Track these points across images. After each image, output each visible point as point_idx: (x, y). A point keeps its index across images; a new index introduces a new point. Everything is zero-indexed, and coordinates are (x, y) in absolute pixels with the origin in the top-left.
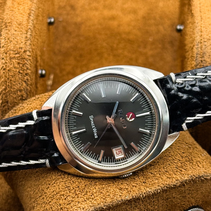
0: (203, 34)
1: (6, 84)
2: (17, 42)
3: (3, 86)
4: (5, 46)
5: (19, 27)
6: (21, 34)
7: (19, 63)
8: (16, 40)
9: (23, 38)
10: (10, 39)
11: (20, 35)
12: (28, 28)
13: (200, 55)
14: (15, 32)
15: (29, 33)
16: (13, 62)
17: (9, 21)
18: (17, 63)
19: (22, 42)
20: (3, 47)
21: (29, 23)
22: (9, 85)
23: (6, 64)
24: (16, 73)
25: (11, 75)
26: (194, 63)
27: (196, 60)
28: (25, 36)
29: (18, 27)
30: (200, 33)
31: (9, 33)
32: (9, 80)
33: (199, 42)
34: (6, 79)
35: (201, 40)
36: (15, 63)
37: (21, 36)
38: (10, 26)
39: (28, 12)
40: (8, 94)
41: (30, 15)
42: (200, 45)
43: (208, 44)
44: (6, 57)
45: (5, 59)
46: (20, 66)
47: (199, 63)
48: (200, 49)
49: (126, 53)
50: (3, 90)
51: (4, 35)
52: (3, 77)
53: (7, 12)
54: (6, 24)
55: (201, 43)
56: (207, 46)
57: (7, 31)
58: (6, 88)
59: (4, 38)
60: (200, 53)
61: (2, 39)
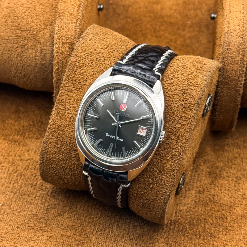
0: (230, 25)
1: (59, 65)
2: (68, 30)
3: (56, 66)
4: (58, 32)
5: (71, 16)
6: (72, 22)
7: (69, 48)
8: (67, 28)
9: (73, 27)
10: (63, 27)
11: (70, 23)
12: (78, 18)
13: (227, 44)
14: (66, 21)
15: (79, 22)
16: (65, 46)
17: (63, 11)
18: (68, 47)
19: (72, 30)
20: (57, 33)
21: (78, 14)
22: (61, 66)
23: (59, 48)
24: (67, 55)
25: (63, 58)
26: (221, 50)
27: (223, 47)
28: (75, 24)
29: (69, 17)
30: (227, 25)
31: (62, 22)
32: (61, 61)
33: (226, 33)
34: (59, 60)
35: (228, 31)
36: (66, 47)
37: (72, 24)
38: (63, 16)
39: (78, 3)
40: (60, 73)
41: (80, 7)
42: (227, 35)
43: (234, 34)
44: (59, 42)
45: (58, 44)
46: (70, 50)
47: (225, 50)
48: (226, 39)
49: (167, 35)
50: (56, 70)
51: (58, 24)
52: (56, 59)
53: (61, 3)
54: (59, 14)
55: (228, 33)
56: (233, 36)
57: (61, 20)
58: (59, 68)
59: (57, 26)
60: (227, 42)
61: (56, 27)
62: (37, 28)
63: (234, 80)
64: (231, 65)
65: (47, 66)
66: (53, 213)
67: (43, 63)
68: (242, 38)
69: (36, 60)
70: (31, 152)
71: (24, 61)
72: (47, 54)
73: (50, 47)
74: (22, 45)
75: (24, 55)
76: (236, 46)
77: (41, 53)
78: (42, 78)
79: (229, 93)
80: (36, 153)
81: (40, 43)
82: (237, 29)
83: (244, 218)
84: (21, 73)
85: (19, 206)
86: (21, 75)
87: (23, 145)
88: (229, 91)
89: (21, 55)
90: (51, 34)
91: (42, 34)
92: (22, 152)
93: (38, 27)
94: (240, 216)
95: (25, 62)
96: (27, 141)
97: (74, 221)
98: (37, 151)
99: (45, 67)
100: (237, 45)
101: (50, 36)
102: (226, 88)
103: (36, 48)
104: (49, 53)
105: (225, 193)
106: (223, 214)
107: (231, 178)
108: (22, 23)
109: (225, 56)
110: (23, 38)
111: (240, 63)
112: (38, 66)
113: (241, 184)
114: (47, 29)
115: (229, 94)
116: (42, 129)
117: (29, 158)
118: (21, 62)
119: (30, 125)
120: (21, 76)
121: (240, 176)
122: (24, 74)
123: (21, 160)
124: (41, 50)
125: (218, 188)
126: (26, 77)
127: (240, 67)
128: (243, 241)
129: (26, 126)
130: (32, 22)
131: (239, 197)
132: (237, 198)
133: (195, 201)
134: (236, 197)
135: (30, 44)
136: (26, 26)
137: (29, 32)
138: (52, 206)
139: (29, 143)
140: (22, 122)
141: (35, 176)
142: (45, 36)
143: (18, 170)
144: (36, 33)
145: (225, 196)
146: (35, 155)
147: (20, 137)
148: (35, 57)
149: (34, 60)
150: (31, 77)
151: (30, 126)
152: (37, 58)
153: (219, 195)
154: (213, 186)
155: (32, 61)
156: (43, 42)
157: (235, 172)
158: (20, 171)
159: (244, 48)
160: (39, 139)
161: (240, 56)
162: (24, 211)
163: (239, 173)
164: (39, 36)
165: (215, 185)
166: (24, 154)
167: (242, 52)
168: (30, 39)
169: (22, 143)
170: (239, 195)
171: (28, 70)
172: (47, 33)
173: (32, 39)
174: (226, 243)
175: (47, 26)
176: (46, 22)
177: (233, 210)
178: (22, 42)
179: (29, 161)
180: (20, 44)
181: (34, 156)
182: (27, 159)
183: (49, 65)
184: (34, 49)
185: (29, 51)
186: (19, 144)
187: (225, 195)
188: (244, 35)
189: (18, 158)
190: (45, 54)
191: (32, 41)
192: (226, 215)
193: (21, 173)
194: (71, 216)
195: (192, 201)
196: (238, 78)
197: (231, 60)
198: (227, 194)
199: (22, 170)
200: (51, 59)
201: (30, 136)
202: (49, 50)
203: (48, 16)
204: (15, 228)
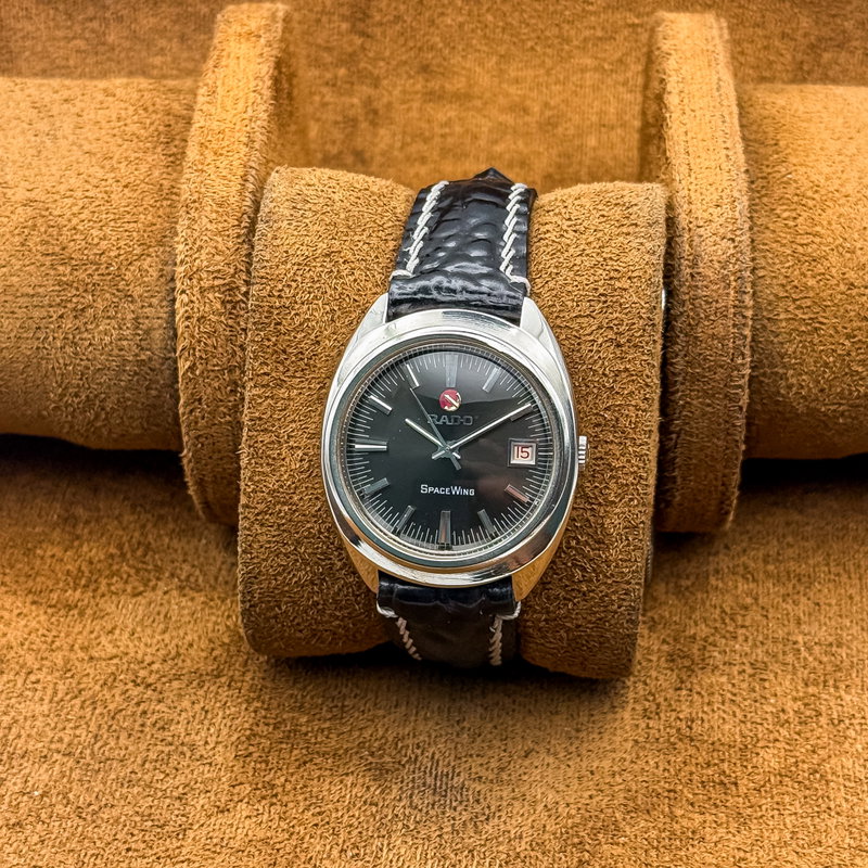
0: (693, 207)
1: (194, 355)
2: (216, 248)
3: (186, 361)
4: (186, 259)
5: (221, 210)
6: (224, 227)
8: (212, 243)
10: (198, 241)
11: (221, 230)
12: (242, 212)
13: (689, 260)
14: (209, 226)
15: (244, 226)
16: (209, 298)
17: (196, 196)
18: (219, 300)
19: (228, 249)
20: (182, 262)
21: (243, 200)
23: (191, 306)
26: (674, 281)
27: (678, 272)
29: (217, 212)
30: (686, 206)
31: (196, 227)
33: (684, 229)
34: (194, 341)
35: (691, 222)
36: (214, 301)
38: (196, 209)
39: (240, 172)
41: (246, 180)
42: (686, 236)
43: (708, 232)
45: (187, 291)
47: (687, 281)
48: (687, 246)
51: (184, 234)
52: (185, 339)
53: (187, 176)
55: (690, 230)
56: (705, 237)
58: (194, 364)
59: (183, 239)
60: (688, 255)
61: (178, 243)
62: (119, 255)
63: (722, 367)
64: (706, 323)
65: (158, 366)
66: (203, 806)
67: (143, 357)
68: (733, 240)
69: (121, 350)
70: (121, 634)
71: (84, 358)
72: (154, 329)
73: (162, 307)
74: (74, 309)
75: (85, 339)
76: (717, 265)
77: (137, 328)
78: (143, 404)
79: (709, 405)
80: (136, 635)
81: (130, 299)
82: (715, 216)
83: (787, 779)
84: (77, 395)
85: (95, 795)
86: (76, 400)
87: (94, 617)
88: (708, 401)
89: (74, 338)
90: (162, 270)
91: (134, 271)
92: (93, 636)
93: (122, 252)
94: (775, 775)
95: (88, 359)
96: (106, 602)
97: (270, 824)
98: (139, 629)
99: (151, 369)
100: (719, 262)
101: (161, 276)
102: (698, 391)
103: (119, 315)
104: (160, 326)
105: (724, 712)
106: (724, 772)
107: (737, 668)
108: (72, 243)
109: (687, 297)
110: (77, 289)
111: (735, 315)
112: (128, 368)
113: (770, 681)
114: (148, 255)
115: (709, 409)
116: (150, 567)
117: (115, 651)
118: (78, 361)
119: (112, 556)
120: (79, 403)
121: (765, 659)
122: (87, 397)
123: (91, 658)
124: (136, 319)
125: (702, 697)
126: (95, 405)
127: (734, 326)
128: (794, 845)
129: (100, 561)
130: (104, 238)
131: (766, 719)
132: (761, 724)
133: (636, 742)
134: (759, 721)
135: (100, 305)
136: (86, 252)
137: (97, 270)
138: (198, 785)
139: (110, 608)
140: (85, 548)
141: (138, 704)
142: (147, 276)
143: (84, 689)
144: (119, 268)
145: (724, 719)
146: (132, 641)
147: (83, 593)
148: (119, 343)
149: (116, 352)
150: (109, 405)
151: (110, 561)
152: (125, 343)
153: (705, 717)
154: (684, 692)
155: (110, 355)
156: (141, 296)
157: (747, 649)
158: (91, 692)
159: (740, 271)
160: (140, 593)
161: (732, 292)
162: (112, 806)
163: (759, 651)
164: (126, 278)
165: (691, 690)
166: (98, 641)
167: (736, 281)
168: (99, 288)
169: (89, 611)
170: (767, 713)
171: (97, 384)
172: (150, 266)
173: (106, 288)
174: (742, 854)
175: (150, 246)
176: (146, 235)
177: (755, 760)
178: (74, 300)
179: (115, 661)
180: (69, 305)
181: (131, 645)
182: (109, 656)
183: (163, 364)
184: (114, 318)
185: (98, 326)
186: (82, 614)
187: (725, 716)
188: (738, 232)
189: (81, 654)
190: (147, 332)
191: (108, 295)
192: (733, 775)
193: (94, 696)
194: (258, 810)
195: (626, 740)
196: (732, 360)
197: (704, 307)
198: (729, 714)
199: (97, 688)
200: (167, 344)
201: (113, 588)
202: (158, 318)
203: (150, 217)
204: (86, 860)
